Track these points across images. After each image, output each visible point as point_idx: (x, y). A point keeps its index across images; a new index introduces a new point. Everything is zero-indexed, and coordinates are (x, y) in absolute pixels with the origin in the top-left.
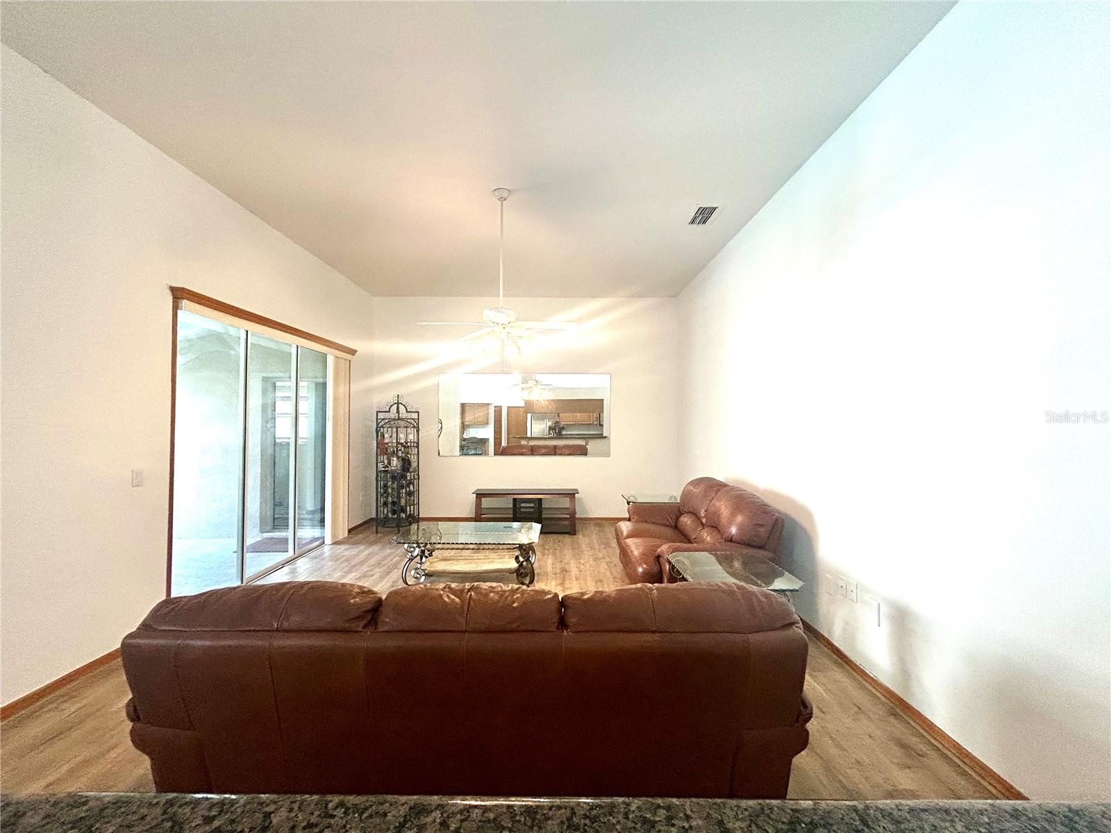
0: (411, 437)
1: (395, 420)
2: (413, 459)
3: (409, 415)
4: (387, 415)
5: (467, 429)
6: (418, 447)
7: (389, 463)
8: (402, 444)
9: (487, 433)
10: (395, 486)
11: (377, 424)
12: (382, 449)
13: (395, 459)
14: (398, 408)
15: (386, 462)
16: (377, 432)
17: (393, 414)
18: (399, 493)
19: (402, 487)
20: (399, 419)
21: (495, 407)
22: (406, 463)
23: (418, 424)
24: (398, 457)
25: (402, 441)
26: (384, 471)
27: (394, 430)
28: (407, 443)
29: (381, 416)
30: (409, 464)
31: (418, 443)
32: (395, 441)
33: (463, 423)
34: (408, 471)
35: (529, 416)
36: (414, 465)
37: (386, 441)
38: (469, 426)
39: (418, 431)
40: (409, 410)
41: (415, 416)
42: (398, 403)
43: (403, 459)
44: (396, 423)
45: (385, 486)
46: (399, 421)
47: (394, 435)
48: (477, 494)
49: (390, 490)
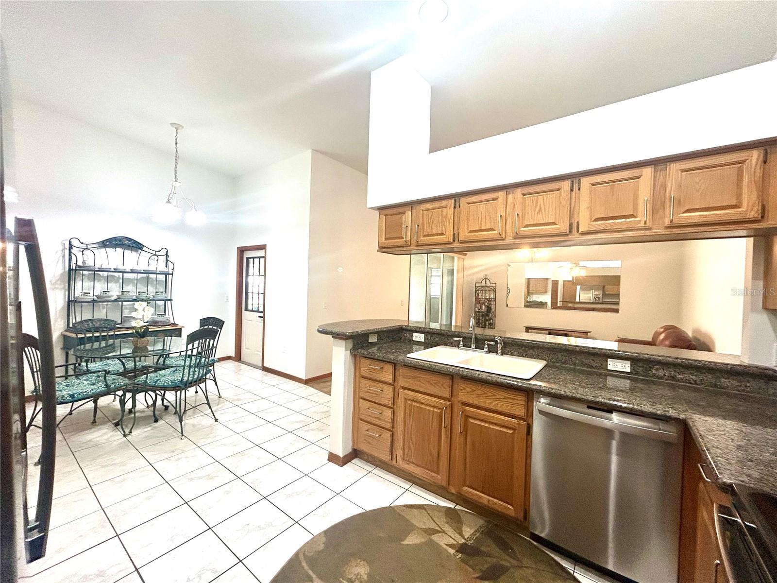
0: (492, 296)
1: (484, 287)
2: (493, 307)
3: (491, 285)
4: (480, 285)
5: (531, 296)
6: (495, 301)
7: (481, 308)
8: (487, 299)
9: (547, 298)
10: (483, 319)
11: (476, 289)
12: (478, 301)
13: (484, 306)
14: (486, 281)
15: (479, 307)
16: (476, 293)
17: (483, 284)
18: (485, 323)
19: (487, 320)
20: (486, 287)
21: (552, 281)
22: (489, 309)
23: (496, 289)
24: (485, 305)
25: (487, 297)
26: (478, 312)
27: (484, 292)
28: (490, 299)
29: (477, 285)
30: (491, 309)
31: (495, 299)
32: (484, 297)
33: (528, 291)
34: (490, 313)
35: (578, 287)
36: (493, 310)
37: (480, 297)
38: (532, 293)
39: (495, 293)
40: (491, 282)
41: (494, 285)
42: (486, 279)
43: (488, 307)
44: (484, 289)
45: (479, 319)
46: (486, 288)
47: (484, 295)
48: (526, 328)
49: (481, 321)
